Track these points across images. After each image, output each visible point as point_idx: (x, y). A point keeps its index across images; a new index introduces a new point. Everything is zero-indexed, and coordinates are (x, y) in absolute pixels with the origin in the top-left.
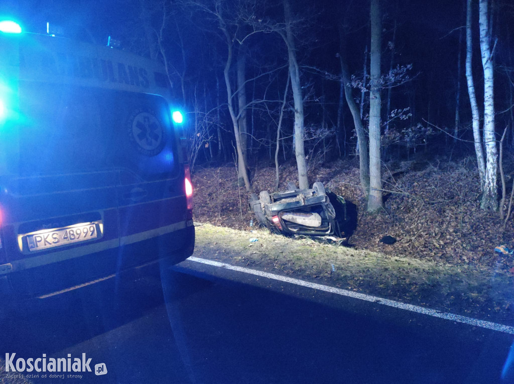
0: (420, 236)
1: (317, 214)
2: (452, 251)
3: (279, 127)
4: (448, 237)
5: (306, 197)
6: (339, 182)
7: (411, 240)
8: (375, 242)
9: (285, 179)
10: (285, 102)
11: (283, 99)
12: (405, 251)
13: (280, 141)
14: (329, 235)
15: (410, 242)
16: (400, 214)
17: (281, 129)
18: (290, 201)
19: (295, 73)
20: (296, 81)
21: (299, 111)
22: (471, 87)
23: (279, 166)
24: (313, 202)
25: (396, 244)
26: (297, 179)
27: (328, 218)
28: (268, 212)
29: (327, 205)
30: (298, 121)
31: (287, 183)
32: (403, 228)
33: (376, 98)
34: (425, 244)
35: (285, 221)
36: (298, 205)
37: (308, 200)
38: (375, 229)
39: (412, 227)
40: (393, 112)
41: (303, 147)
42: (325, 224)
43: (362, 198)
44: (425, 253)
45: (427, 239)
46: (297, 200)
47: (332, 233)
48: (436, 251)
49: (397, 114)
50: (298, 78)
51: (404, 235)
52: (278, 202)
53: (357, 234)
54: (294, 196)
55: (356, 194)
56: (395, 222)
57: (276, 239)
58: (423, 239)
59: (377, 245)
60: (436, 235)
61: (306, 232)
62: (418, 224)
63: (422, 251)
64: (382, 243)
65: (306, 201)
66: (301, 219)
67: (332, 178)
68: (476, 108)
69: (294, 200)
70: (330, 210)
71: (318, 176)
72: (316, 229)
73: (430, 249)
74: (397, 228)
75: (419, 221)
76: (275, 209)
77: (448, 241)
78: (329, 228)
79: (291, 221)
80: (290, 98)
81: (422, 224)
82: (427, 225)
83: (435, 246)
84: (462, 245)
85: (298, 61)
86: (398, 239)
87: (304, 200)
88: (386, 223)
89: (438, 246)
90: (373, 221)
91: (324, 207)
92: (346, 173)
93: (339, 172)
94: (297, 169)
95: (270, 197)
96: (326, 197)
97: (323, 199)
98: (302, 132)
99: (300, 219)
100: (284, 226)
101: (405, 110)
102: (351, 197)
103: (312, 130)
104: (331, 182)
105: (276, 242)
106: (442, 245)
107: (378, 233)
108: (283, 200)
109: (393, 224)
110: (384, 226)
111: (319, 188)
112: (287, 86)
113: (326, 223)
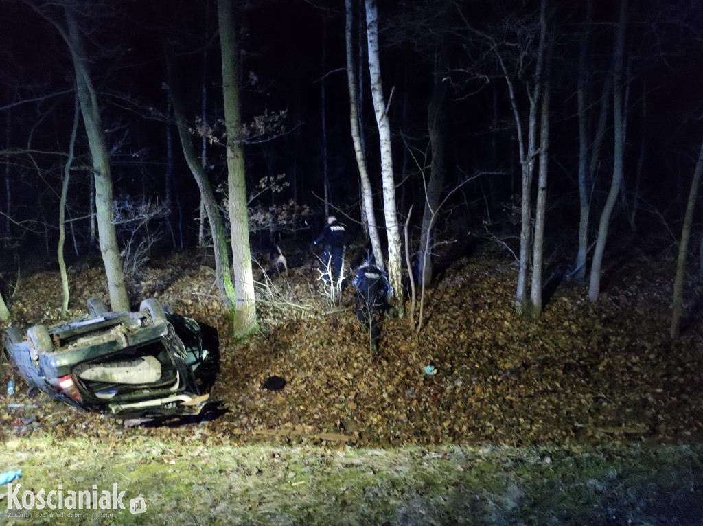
0: (318, 369)
1: (152, 359)
2: (366, 388)
3: (63, 199)
4: (355, 365)
5: (128, 330)
6: (182, 291)
7: (308, 378)
8: (253, 390)
9: (82, 291)
10: (71, 156)
11: (68, 151)
12: (304, 398)
13: (67, 225)
14: (178, 393)
15: (307, 382)
16: (283, 336)
17: (67, 202)
18: (96, 343)
19: (89, 104)
20: (92, 118)
21: (103, 171)
22: (359, 151)
23: (67, 268)
24: (144, 338)
25: (288, 389)
26: (104, 291)
27: (174, 364)
28: (46, 370)
29: (171, 340)
30: (102, 188)
31: (85, 300)
32: (291, 359)
33: (237, 157)
34: (328, 380)
35: (87, 382)
36: (115, 349)
37: (134, 337)
38: (251, 366)
39: (303, 355)
40: (264, 181)
41: (113, 235)
42: (168, 374)
43: (223, 315)
44: (332, 396)
45: (328, 373)
46: (112, 339)
47: (183, 388)
48: (346, 391)
49: (268, 183)
50: (96, 114)
51: (295, 370)
52: (70, 348)
53: (223, 380)
54: (103, 328)
55: (212, 310)
56: (278, 349)
57: (73, 458)
58: (323, 373)
59: (258, 396)
60: (339, 364)
61: (133, 396)
62: (310, 349)
63: (326, 395)
64: (266, 390)
65: (130, 339)
66: (120, 374)
67: (169, 285)
68: (368, 180)
69: (105, 338)
70: (177, 348)
71: (143, 283)
72: (152, 386)
73: (336, 389)
74: (283, 360)
75: (311, 345)
76: (65, 362)
77: (357, 371)
78: (176, 380)
79: (101, 379)
80: (83, 150)
81: (316, 348)
82: (323, 348)
83: (341, 382)
84: (375, 375)
85: (95, 84)
86: (287, 378)
87: (125, 336)
88: (265, 353)
89: (346, 382)
90: (245, 353)
91: (167, 345)
92: (191, 276)
93: (180, 275)
94: (103, 272)
95: (52, 336)
96: (169, 326)
97: (162, 331)
98: (110, 209)
99: (120, 372)
100: (87, 393)
101: (279, 177)
102: (204, 315)
103: (129, 207)
104: (169, 292)
105: (72, 467)
106: (352, 380)
107: (255, 373)
108: (82, 341)
109: (275, 354)
110: (263, 359)
111: (154, 310)
112: (75, 126)
113: (171, 372)
